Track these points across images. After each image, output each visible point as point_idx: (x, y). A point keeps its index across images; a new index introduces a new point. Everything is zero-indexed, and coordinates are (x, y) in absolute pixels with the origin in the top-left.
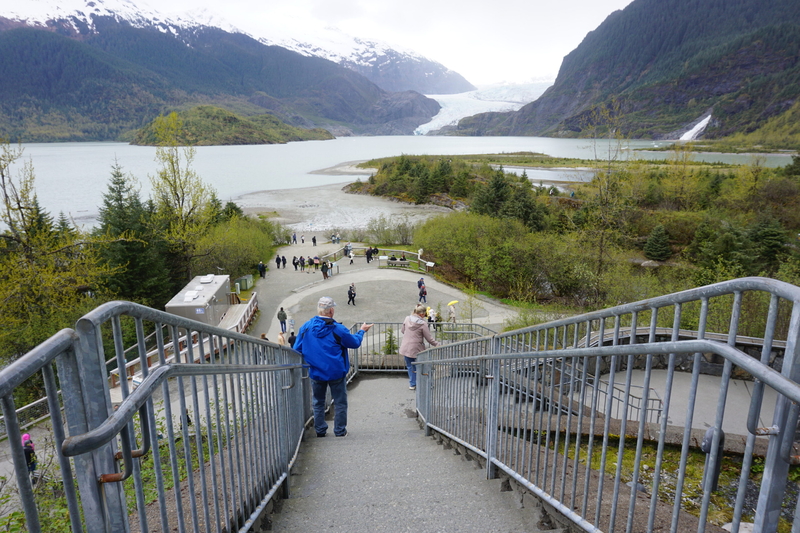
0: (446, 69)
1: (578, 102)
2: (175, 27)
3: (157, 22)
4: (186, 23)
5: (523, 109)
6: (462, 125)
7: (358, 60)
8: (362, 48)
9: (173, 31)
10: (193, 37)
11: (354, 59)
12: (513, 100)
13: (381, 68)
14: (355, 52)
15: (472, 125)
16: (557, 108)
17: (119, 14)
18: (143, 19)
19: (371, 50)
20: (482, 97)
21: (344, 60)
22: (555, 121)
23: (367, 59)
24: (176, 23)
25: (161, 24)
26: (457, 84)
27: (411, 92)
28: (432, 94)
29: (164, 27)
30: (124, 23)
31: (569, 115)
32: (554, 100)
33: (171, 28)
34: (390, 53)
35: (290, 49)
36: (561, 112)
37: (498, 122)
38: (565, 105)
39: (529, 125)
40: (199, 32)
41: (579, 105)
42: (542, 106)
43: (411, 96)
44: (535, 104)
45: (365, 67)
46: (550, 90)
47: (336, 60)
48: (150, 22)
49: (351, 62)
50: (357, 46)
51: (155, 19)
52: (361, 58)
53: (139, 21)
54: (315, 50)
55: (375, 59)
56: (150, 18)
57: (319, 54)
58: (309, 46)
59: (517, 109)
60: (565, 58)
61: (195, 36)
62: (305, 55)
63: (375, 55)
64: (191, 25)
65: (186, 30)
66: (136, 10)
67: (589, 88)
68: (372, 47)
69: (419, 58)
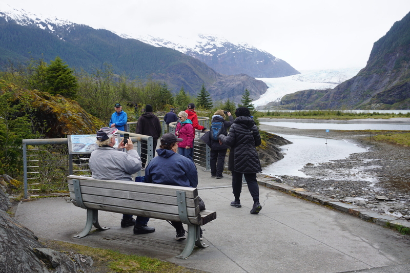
0: (275, 58)
1: (388, 79)
2: (52, 25)
3: (39, 22)
4: (62, 22)
5: (339, 87)
6: (284, 101)
7: (201, 51)
8: (204, 42)
9: (51, 28)
10: (66, 32)
11: (198, 50)
12: (331, 81)
13: (220, 57)
14: (198, 44)
15: (293, 101)
16: (369, 85)
17: (9, 15)
18: (28, 19)
19: (212, 43)
20: (304, 79)
21: (189, 51)
22: (368, 96)
23: (208, 50)
24: (53, 22)
25: (42, 23)
26: (284, 69)
27: (243, 75)
28: (263, 77)
29: (44, 24)
30: (11, 22)
31: (381, 90)
32: (367, 78)
33: (49, 26)
34: (227, 45)
35: (146, 42)
36: (372, 88)
37: (317, 98)
38: (377, 82)
39: (344, 100)
40: (71, 28)
41: (390, 82)
42: (355, 84)
43: (242, 78)
44: (349, 83)
45: (206, 56)
46: (363, 71)
47: (183, 51)
48: (33, 21)
49: (195, 53)
50: (200, 40)
51: (37, 19)
52: (203, 49)
53: (24, 21)
54: (166, 44)
55: (215, 50)
56: (34, 18)
57: (169, 46)
58: (161, 41)
59: (333, 87)
60: (375, 44)
61: (68, 32)
62: (157, 46)
63: (215, 47)
64: (65, 24)
65: (61, 27)
66: (24, 13)
67: (398, 67)
68: (213, 40)
69: (251, 49)
